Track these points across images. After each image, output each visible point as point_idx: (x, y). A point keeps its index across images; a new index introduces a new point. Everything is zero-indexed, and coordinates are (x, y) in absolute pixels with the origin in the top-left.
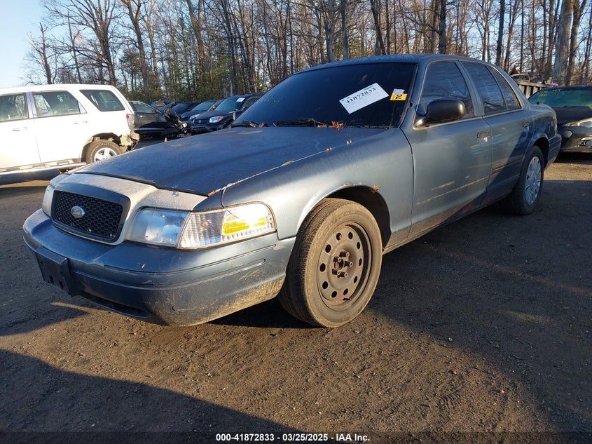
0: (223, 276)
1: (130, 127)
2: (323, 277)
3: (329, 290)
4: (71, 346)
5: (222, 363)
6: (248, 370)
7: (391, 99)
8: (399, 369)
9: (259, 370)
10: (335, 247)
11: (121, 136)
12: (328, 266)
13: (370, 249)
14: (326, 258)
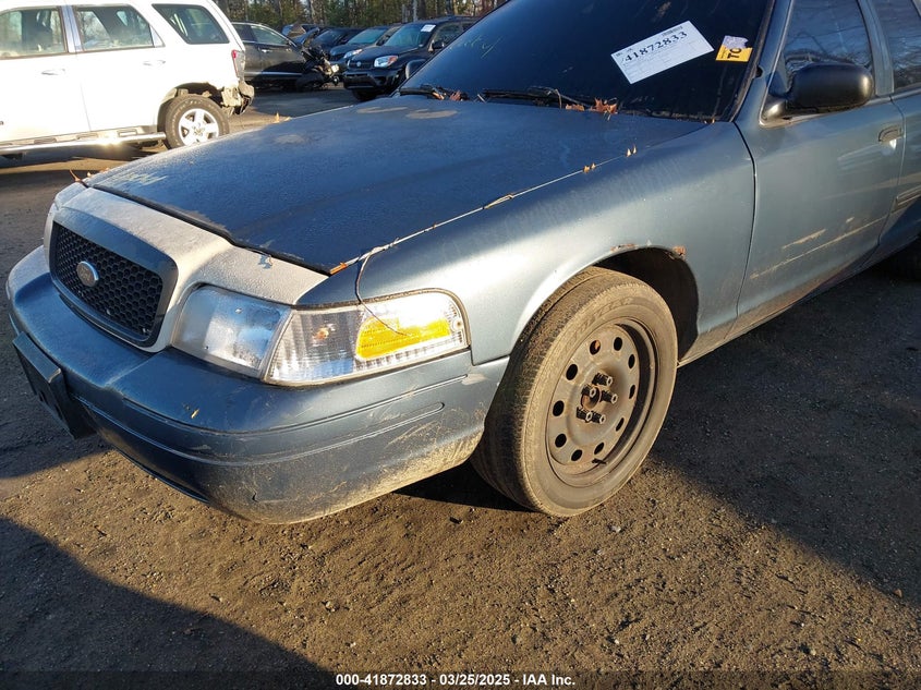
0: (356, 440)
1: (238, 74)
2: (558, 425)
3: (569, 448)
4: (89, 512)
5: (355, 578)
6: (404, 601)
7: (718, 58)
8: (697, 629)
9: (424, 605)
10: (587, 369)
11: (223, 90)
12: (569, 406)
13: (653, 367)
14: (567, 392)
